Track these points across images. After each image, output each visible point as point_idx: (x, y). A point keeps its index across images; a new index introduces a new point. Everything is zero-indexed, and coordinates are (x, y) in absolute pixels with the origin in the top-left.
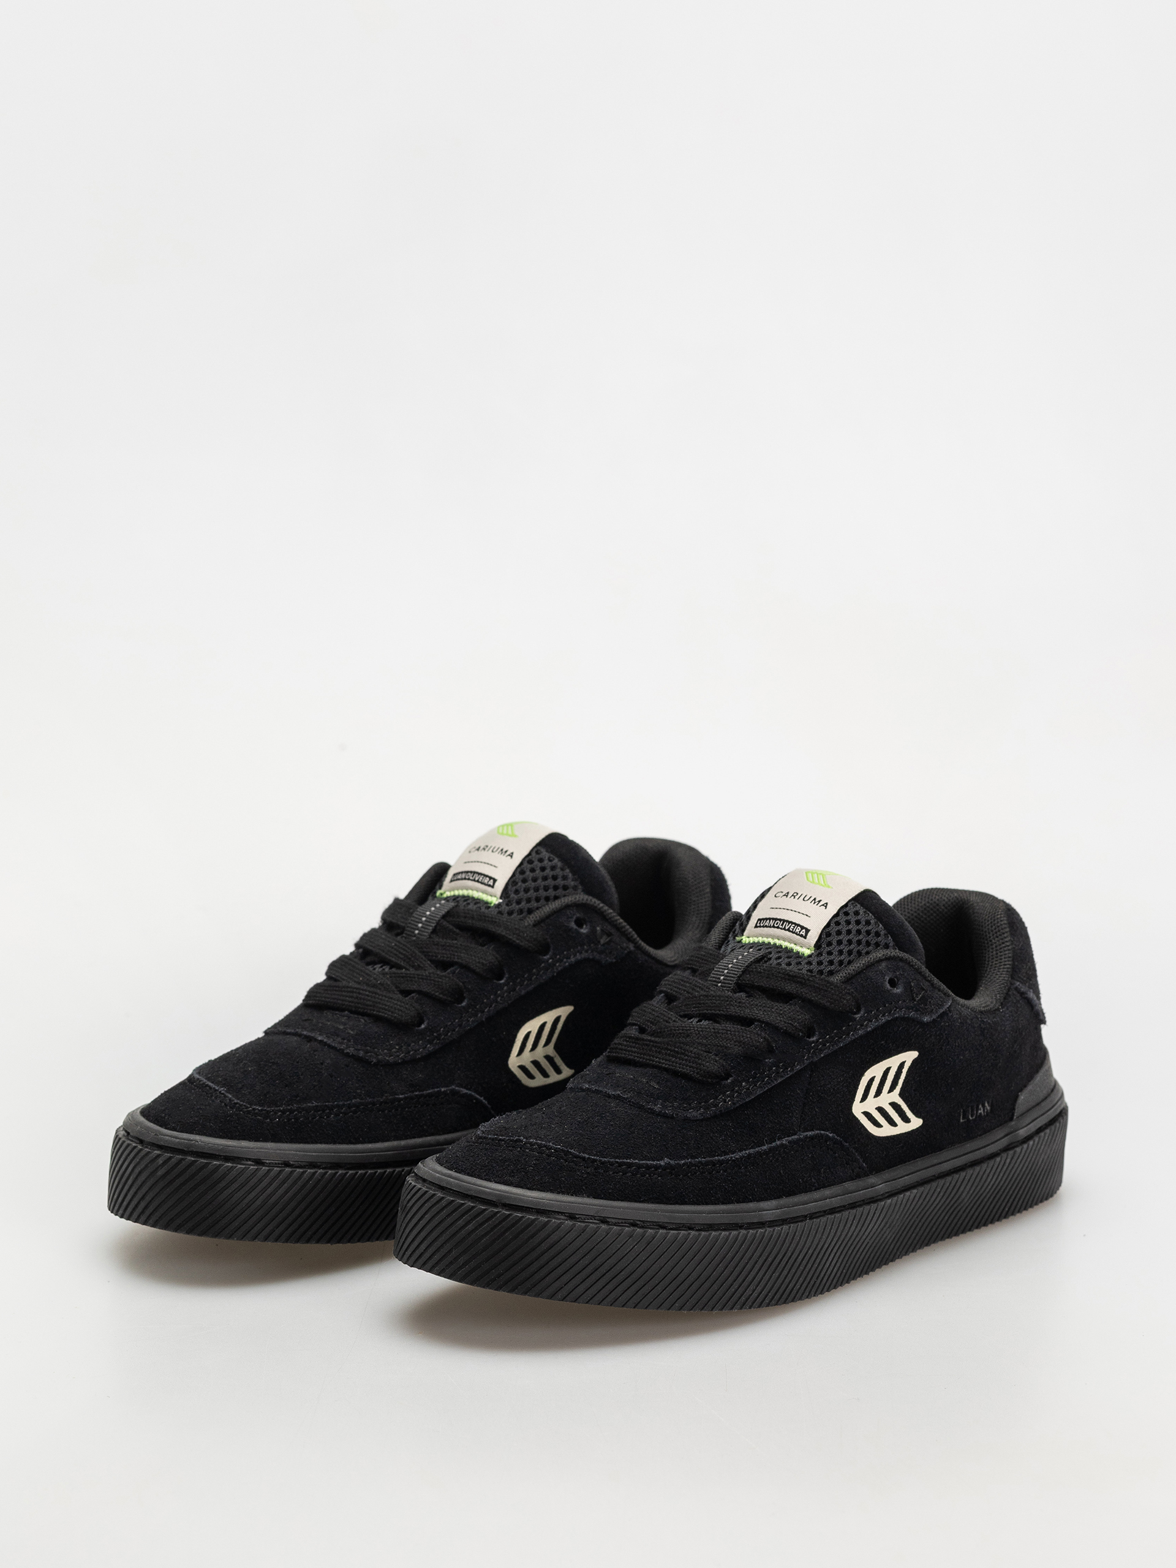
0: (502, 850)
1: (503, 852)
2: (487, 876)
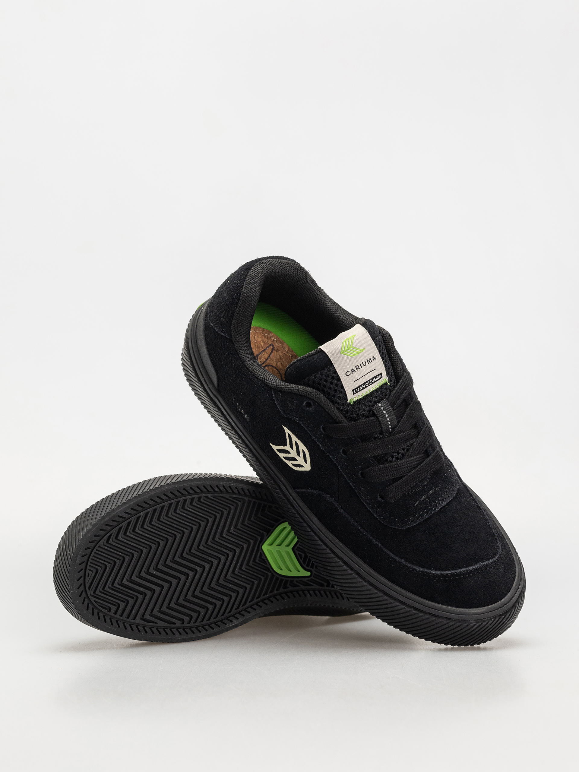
0: (367, 360)
1: (369, 361)
2: (376, 376)
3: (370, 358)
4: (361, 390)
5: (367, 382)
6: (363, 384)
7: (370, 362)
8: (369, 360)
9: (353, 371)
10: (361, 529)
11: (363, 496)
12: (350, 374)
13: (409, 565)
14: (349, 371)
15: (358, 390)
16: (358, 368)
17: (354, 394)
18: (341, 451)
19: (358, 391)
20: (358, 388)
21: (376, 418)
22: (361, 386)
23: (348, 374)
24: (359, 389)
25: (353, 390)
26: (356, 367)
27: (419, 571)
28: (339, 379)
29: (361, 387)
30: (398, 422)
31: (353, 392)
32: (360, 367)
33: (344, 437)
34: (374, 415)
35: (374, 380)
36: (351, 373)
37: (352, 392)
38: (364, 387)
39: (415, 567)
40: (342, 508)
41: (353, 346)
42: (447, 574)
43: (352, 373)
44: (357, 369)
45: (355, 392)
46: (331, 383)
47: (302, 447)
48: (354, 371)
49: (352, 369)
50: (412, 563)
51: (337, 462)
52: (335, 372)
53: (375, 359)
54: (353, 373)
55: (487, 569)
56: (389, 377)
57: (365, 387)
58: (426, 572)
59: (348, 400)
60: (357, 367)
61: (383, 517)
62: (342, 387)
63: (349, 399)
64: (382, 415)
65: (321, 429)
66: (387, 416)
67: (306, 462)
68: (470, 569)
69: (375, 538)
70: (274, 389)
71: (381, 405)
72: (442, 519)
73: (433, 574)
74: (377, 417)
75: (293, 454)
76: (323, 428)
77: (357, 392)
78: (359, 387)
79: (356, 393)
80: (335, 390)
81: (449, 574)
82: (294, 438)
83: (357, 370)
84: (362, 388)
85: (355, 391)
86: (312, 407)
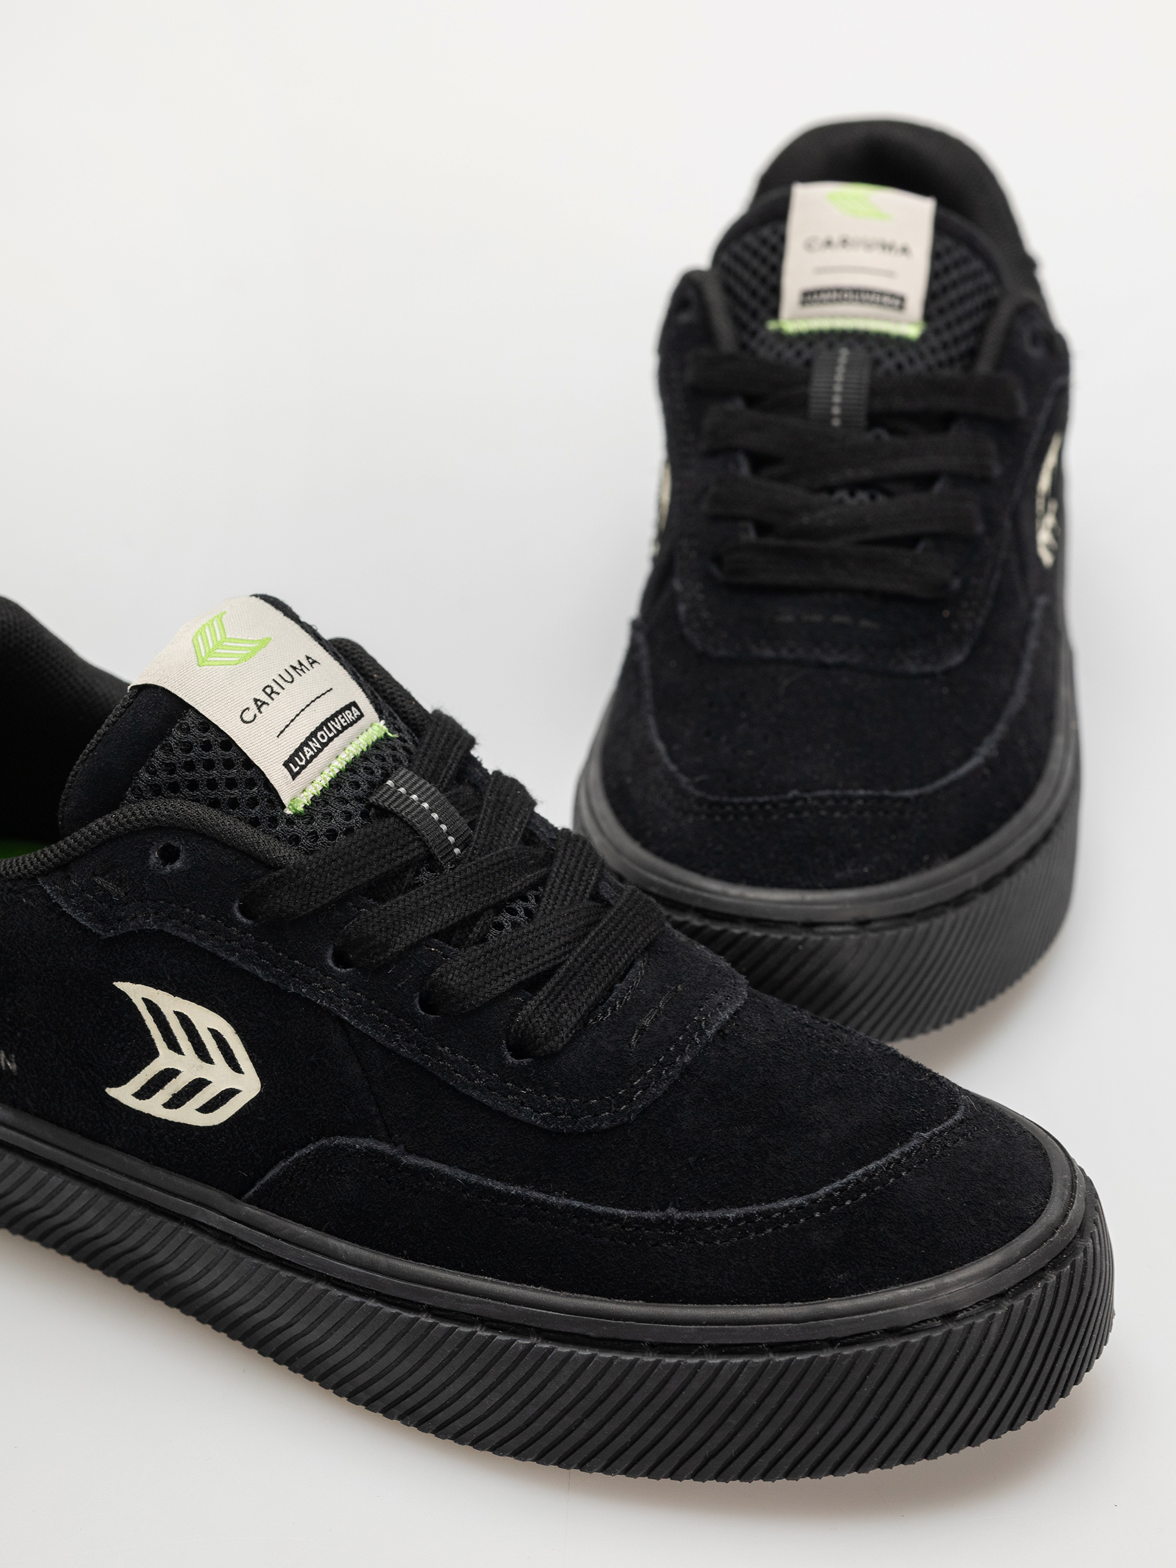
2: (343, 712)
3: (299, 661)
4: (312, 757)
5: (320, 728)
6: (309, 739)
7: (302, 670)
8: (298, 666)
9: (259, 704)
10: (497, 1185)
11: (456, 1072)
12: (255, 716)
13: (696, 1215)
14: (248, 709)
15: (301, 760)
16: (272, 692)
17: (294, 776)
18: (330, 963)
19: (303, 763)
20: (300, 754)
21: (392, 819)
22: (305, 744)
23: (248, 716)
24: (305, 756)
25: (286, 765)
26: (264, 690)
27: (738, 1219)
28: (228, 743)
29: (306, 749)
30: (472, 825)
31: (290, 770)
32: (276, 688)
33: (318, 906)
34: (384, 813)
35: (339, 721)
36: (258, 714)
37: (286, 770)
38: (316, 748)
39: (718, 1214)
40: (409, 1152)
41: (228, 637)
42: (829, 1195)
43: (260, 712)
44: (269, 695)
45: (295, 770)
46: (209, 765)
47: (205, 1019)
48: (264, 703)
49: (256, 700)
50: (704, 1206)
51: (331, 1000)
52: (207, 725)
53: (314, 662)
54: (262, 709)
55: (946, 1146)
56: (386, 720)
57: (319, 746)
58: (760, 1214)
59: (284, 807)
60: (268, 690)
61: (549, 1110)
62: (249, 764)
63: (286, 800)
64: (408, 806)
65: (239, 915)
66: (426, 805)
67: (236, 1067)
68: (893, 1157)
69: (554, 1192)
70: (43, 874)
71: (395, 782)
72: (736, 1056)
73: (785, 1210)
74: (395, 815)
75: (189, 1067)
76: (243, 911)
77: (303, 767)
78: (300, 749)
79: (298, 773)
80: (231, 784)
81: (835, 1190)
82: (170, 1004)
83: (273, 699)
84: (312, 750)
85: (294, 764)
86: (182, 856)
